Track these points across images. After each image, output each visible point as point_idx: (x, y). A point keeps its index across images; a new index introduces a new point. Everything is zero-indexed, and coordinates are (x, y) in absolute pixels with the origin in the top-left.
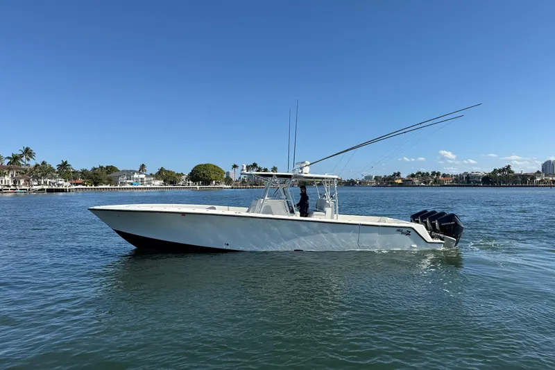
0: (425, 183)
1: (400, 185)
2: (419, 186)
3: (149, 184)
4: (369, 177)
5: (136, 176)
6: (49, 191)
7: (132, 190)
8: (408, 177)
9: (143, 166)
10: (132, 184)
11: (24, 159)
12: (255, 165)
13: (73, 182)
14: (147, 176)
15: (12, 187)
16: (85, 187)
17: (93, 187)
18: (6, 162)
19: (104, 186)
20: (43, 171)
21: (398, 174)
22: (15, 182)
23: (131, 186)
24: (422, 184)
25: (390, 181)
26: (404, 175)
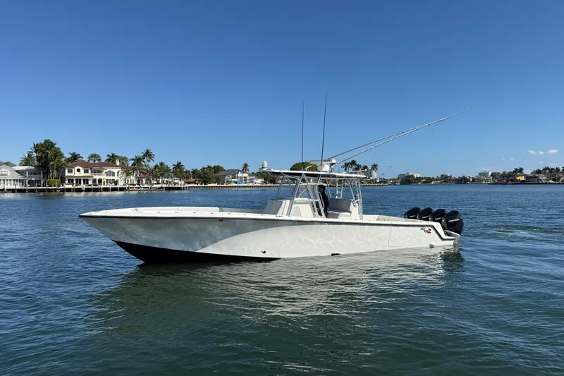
0: (554, 180)
1: (523, 182)
2: (546, 184)
3: (251, 182)
4: (484, 174)
5: (240, 175)
6: (167, 189)
7: (236, 189)
8: (532, 173)
9: (246, 165)
10: (236, 183)
11: (145, 160)
12: (353, 162)
13: (186, 181)
14: (250, 175)
15: (137, 186)
16: (196, 185)
17: (203, 185)
18: (131, 163)
19: (212, 185)
20: (161, 171)
21: (521, 170)
22: (139, 181)
23: (236, 185)
24: (551, 181)
25: (510, 178)
26: (528, 172)
